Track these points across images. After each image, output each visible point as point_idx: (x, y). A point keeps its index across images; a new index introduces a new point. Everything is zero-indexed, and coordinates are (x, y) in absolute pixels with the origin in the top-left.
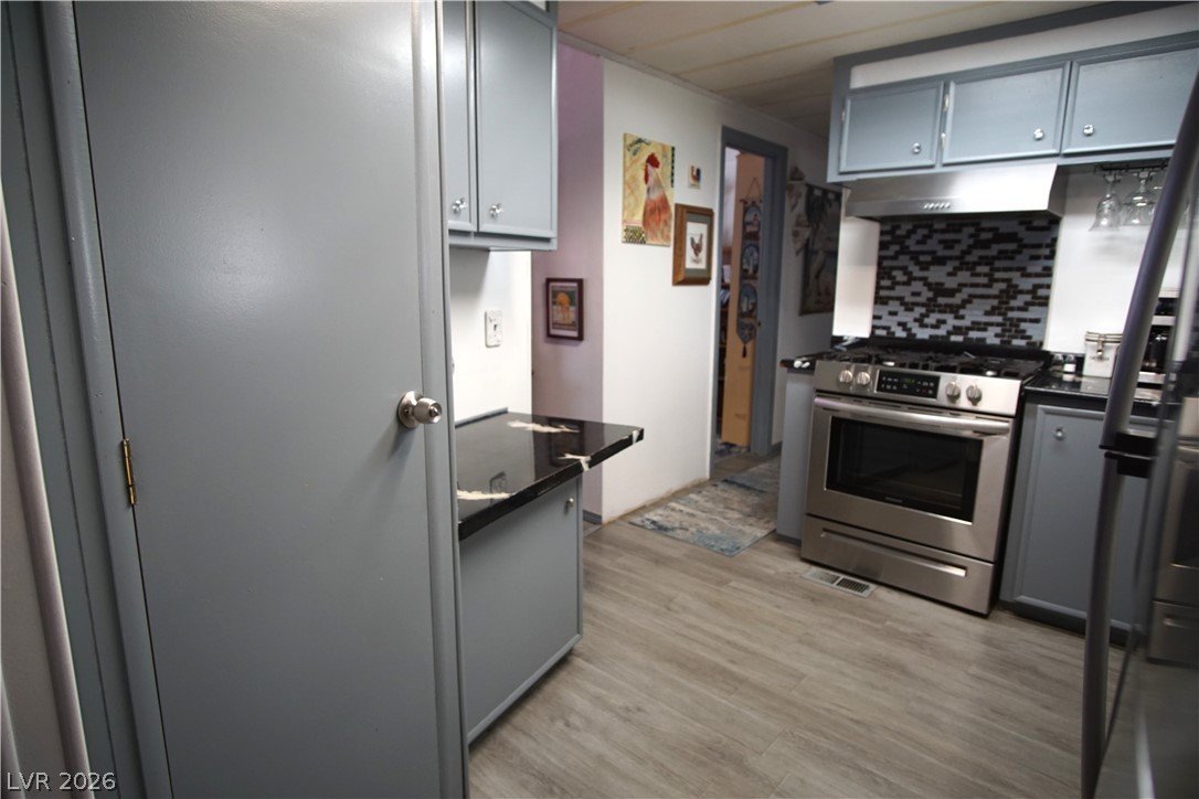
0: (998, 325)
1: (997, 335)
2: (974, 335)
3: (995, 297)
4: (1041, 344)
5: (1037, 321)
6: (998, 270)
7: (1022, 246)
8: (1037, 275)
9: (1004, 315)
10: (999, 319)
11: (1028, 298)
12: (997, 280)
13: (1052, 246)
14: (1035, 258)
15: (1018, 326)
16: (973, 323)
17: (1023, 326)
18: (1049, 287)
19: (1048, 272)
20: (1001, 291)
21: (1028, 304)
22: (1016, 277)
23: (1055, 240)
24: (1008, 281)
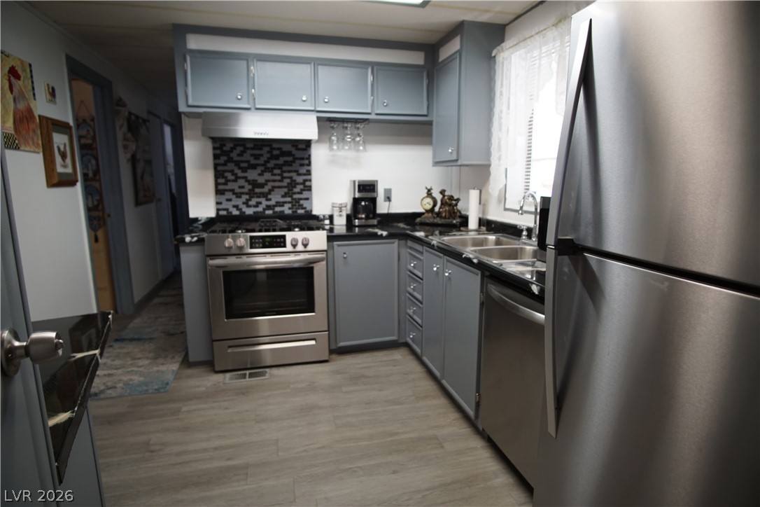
0: (289, 202)
1: (289, 209)
2: (278, 209)
3: (285, 187)
4: (311, 211)
5: (307, 199)
6: (285, 172)
7: (295, 159)
8: (304, 175)
9: (291, 197)
10: (289, 199)
11: (302, 187)
12: (285, 178)
13: (309, 158)
14: (302, 165)
15: (299, 202)
16: (277, 202)
17: (302, 202)
18: (310, 180)
19: (309, 173)
20: (288, 184)
21: (302, 190)
22: (294, 175)
23: (310, 156)
24: (291, 178)
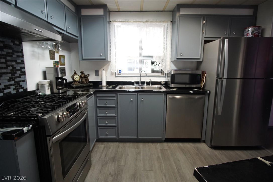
0: (13, 85)
1: (14, 89)
2: (6, 91)
3: (9, 73)
4: (27, 89)
5: (24, 81)
6: (8, 61)
7: (14, 51)
8: (20, 63)
9: (14, 80)
10: (13, 82)
11: (19, 72)
12: (9, 66)
13: (22, 51)
14: (18, 56)
15: (19, 84)
16: (5, 86)
17: (21, 83)
18: (24, 68)
19: (23, 62)
20: (11, 70)
21: (20, 75)
22: (14, 63)
23: (22, 50)
24: (12, 66)
